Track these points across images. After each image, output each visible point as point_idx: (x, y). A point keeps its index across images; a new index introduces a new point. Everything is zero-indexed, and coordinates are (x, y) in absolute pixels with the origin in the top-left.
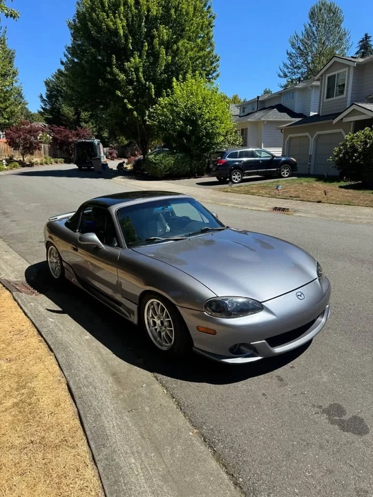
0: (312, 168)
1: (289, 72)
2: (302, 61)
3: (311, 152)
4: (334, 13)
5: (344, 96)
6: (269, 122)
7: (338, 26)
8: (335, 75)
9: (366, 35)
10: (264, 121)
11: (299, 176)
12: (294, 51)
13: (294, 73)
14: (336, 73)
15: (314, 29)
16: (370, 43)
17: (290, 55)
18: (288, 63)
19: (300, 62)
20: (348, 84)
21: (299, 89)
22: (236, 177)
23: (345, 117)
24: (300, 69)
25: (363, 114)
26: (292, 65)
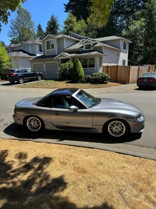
0: (46, 76)
1: (13, 35)
2: (17, 31)
3: (45, 70)
4: (27, 14)
5: (54, 49)
6: (21, 57)
7: (29, 19)
8: (49, 41)
9: (39, 24)
10: (19, 57)
11: (45, 79)
12: (13, 26)
13: (14, 35)
14: (50, 40)
15: (20, 18)
16: (41, 27)
17: (11, 27)
18: (11, 31)
19: (16, 31)
20: (55, 45)
21: (30, 44)
22: (21, 81)
23: (58, 57)
24: (17, 34)
25: (65, 56)
26: (13, 32)
